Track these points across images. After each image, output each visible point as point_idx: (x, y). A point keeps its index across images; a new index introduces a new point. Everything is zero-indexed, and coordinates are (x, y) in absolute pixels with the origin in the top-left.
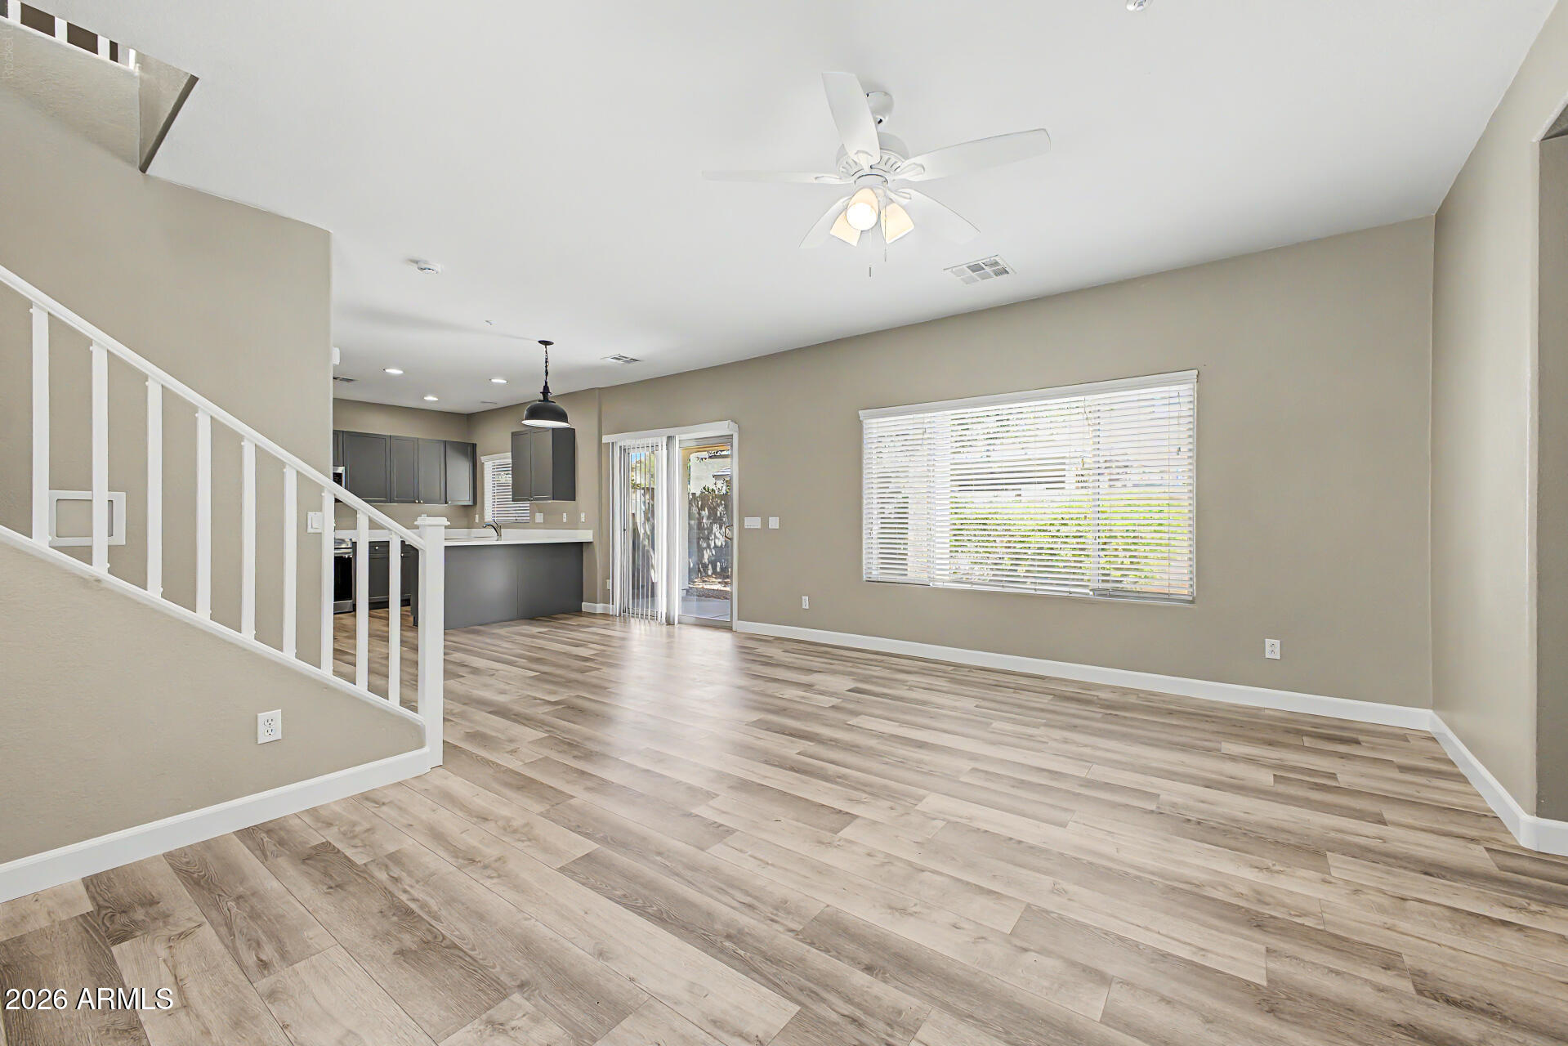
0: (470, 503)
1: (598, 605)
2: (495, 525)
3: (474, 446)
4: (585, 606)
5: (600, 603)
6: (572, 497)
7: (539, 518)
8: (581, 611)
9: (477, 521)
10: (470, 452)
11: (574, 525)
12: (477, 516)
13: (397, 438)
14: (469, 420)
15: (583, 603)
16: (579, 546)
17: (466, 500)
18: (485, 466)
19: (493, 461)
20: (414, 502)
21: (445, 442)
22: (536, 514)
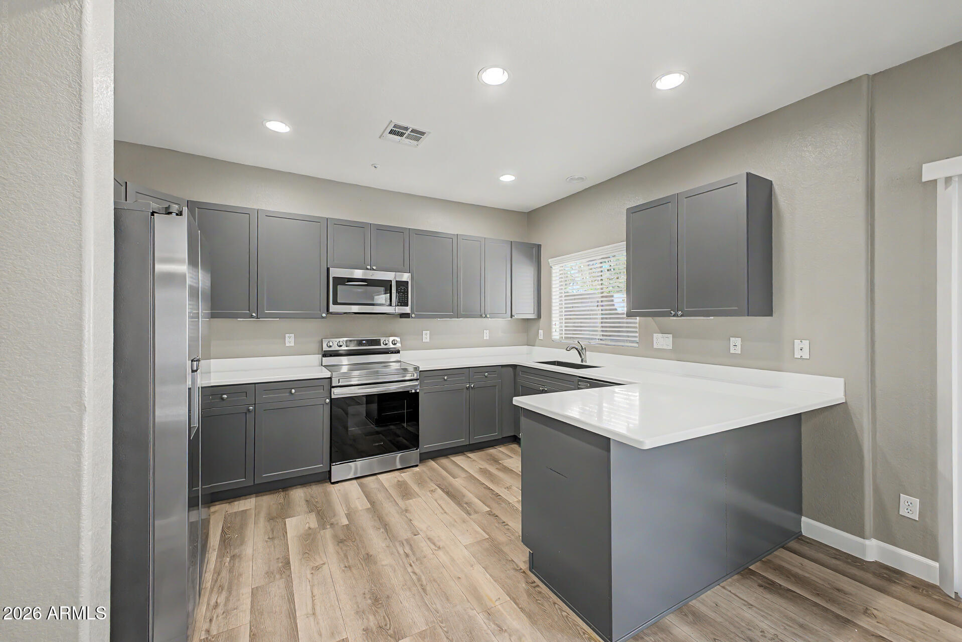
0: (534, 316)
1: (867, 542)
2: (579, 348)
3: (539, 246)
4: (812, 529)
5: (869, 539)
6: (766, 312)
7: (662, 341)
8: (797, 536)
10: (535, 253)
12: (541, 332)
13: (466, 238)
14: (529, 217)
15: (803, 519)
18: (553, 271)
19: (561, 265)
20: (481, 316)
21: (511, 242)
22: (655, 335)
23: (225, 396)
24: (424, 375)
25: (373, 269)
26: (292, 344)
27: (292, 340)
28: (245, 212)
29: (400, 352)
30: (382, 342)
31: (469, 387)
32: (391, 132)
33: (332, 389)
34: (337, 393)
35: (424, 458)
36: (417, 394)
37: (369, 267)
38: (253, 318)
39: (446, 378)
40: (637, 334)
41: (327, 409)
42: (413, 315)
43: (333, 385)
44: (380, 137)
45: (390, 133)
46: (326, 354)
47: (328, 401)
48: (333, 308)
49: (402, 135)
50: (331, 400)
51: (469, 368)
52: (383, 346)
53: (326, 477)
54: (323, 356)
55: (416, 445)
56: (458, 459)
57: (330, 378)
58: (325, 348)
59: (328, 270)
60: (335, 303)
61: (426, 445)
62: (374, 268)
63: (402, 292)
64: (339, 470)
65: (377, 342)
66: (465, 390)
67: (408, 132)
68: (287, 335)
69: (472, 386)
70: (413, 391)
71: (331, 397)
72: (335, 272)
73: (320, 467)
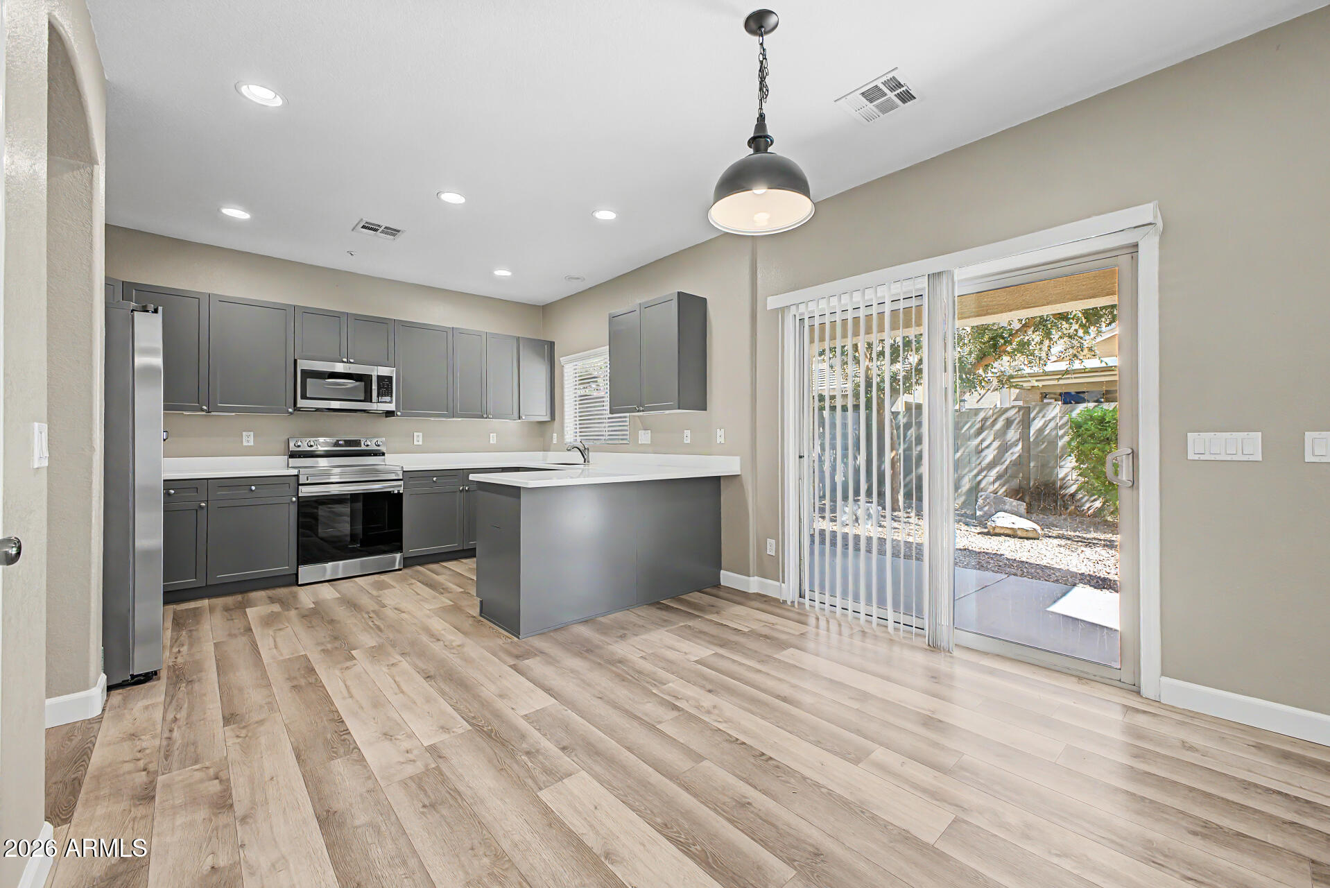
0: (547, 418)
1: (751, 578)
2: (582, 448)
3: (552, 344)
4: (728, 578)
5: (753, 576)
6: (702, 405)
7: (644, 437)
8: (717, 585)
9: (555, 441)
10: (548, 351)
11: (704, 447)
12: (555, 435)
13: (462, 332)
14: (544, 311)
15: (722, 572)
16: (714, 483)
17: (542, 414)
18: (565, 371)
19: (575, 363)
20: (482, 417)
21: (518, 339)
22: (640, 432)
23: (172, 492)
24: (408, 475)
25: (351, 363)
26: (251, 443)
27: (252, 439)
28: (197, 297)
29: (386, 455)
30: (362, 443)
31: (463, 489)
32: (364, 227)
33: (300, 487)
34: (305, 491)
35: (408, 563)
36: (400, 495)
37: (345, 360)
38: (203, 411)
39: (435, 479)
40: (628, 433)
41: (294, 510)
42: (399, 413)
43: (300, 483)
44: (353, 230)
45: (362, 227)
46: (293, 455)
47: (294, 499)
48: (301, 403)
49: (376, 230)
50: (298, 498)
51: (463, 469)
52: (363, 447)
53: (294, 580)
54: (290, 458)
55: (400, 549)
56: (451, 565)
57: (297, 476)
58: (292, 447)
59: (295, 361)
60: (304, 397)
61: (411, 549)
62: (352, 361)
63: (385, 388)
64: (307, 572)
65: (357, 443)
66: (458, 493)
67: (380, 230)
68: (244, 433)
69: (467, 488)
70: (396, 492)
71: (298, 494)
72: (303, 365)
73: (285, 569)
